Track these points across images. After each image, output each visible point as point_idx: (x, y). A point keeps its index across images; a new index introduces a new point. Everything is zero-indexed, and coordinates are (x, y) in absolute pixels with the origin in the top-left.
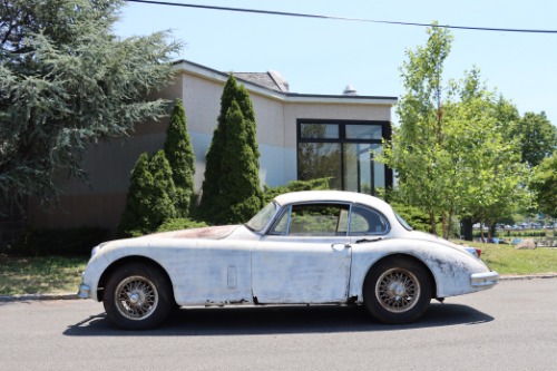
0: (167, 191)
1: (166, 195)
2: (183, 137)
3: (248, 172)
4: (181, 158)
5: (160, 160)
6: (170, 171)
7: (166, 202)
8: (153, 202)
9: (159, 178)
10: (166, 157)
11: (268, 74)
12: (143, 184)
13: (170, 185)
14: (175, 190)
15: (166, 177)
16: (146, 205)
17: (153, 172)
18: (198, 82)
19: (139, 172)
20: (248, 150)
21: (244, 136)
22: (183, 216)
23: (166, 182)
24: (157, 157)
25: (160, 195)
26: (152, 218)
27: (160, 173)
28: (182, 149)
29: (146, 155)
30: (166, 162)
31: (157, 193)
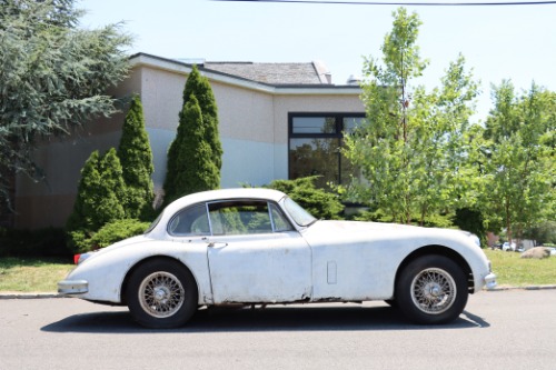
0: (115, 190)
1: (113, 195)
2: (138, 134)
3: (202, 170)
4: (134, 156)
5: (111, 159)
6: (120, 169)
7: (113, 202)
8: (98, 202)
9: (106, 177)
10: (118, 155)
11: (313, 64)
12: (89, 184)
13: (118, 185)
14: (124, 189)
15: (115, 176)
16: (91, 205)
17: (100, 171)
18: (162, 76)
19: (88, 171)
20: (206, 147)
21: (200, 132)
22: (133, 217)
23: (113, 182)
24: (108, 155)
25: (106, 194)
26: (95, 218)
27: (108, 171)
28: (136, 147)
29: (96, 153)
30: (117, 160)
31: (103, 192)
